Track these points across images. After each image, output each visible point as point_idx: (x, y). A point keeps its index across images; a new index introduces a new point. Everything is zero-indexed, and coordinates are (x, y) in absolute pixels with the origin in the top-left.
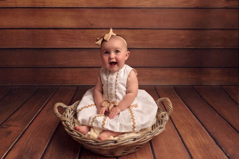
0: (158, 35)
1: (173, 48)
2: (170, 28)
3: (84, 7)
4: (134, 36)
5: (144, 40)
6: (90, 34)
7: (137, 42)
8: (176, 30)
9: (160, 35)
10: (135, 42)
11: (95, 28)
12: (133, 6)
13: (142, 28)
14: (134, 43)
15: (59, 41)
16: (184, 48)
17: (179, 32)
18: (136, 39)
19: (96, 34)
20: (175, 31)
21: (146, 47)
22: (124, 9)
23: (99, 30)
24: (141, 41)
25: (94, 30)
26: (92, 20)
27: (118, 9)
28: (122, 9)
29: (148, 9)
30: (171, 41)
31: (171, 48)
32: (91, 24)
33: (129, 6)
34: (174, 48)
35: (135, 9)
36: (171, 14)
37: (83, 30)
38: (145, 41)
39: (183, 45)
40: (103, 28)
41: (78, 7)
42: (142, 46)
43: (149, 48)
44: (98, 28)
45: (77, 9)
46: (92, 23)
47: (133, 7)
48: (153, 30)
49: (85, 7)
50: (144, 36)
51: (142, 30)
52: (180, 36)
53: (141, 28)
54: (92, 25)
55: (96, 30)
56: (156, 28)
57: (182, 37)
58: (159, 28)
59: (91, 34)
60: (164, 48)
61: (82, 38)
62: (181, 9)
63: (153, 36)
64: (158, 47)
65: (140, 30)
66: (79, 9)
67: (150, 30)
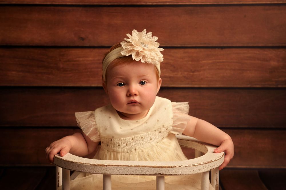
0: (221, 61)
1: (255, 86)
2: (246, 45)
3: (68, 3)
4: (171, 61)
5: (191, 70)
6: (77, 59)
7: (176, 74)
8: (258, 49)
9: (224, 60)
10: (172, 75)
11: (88, 45)
12: (166, 2)
13: (186, 46)
14: (170, 77)
15: (13, 72)
16: (280, 86)
17: (266, 53)
18: (174, 67)
19: (90, 59)
20: (257, 51)
21: (196, 84)
22: (149, 8)
23: (96, 50)
24: (186, 73)
25: (87, 50)
26: (82, 29)
27: (136, 9)
28: (145, 8)
29: (198, 8)
30: (248, 72)
31: (249, 86)
32: (81, 38)
33: (160, 2)
34: (257, 86)
35: (172, 8)
36: (245, 16)
37: (63, 50)
38: (193, 72)
39: (276, 80)
40: (106, 45)
41: (54, 3)
42: (188, 84)
43: (202, 86)
44: (96, 45)
45: (52, 8)
46: (83, 35)
47: (168, 4)
48: (210, 50)
49: (70, 4)
50: (190, 63)
51: (187, 50)
52: (267, 61)
53: (183, 45)
54: (83, 39)
55: (91, 49)
56: (216, 45)
57: (273, 63)
58: (222, 45)
59: (81, 59)
60: (235, 86)
61: (61, 66)
62: (267, 7)
63: (210, 61)
64: (222, 86)
65: (182, 51)
66: (56, 8)
67: (202, 50)
